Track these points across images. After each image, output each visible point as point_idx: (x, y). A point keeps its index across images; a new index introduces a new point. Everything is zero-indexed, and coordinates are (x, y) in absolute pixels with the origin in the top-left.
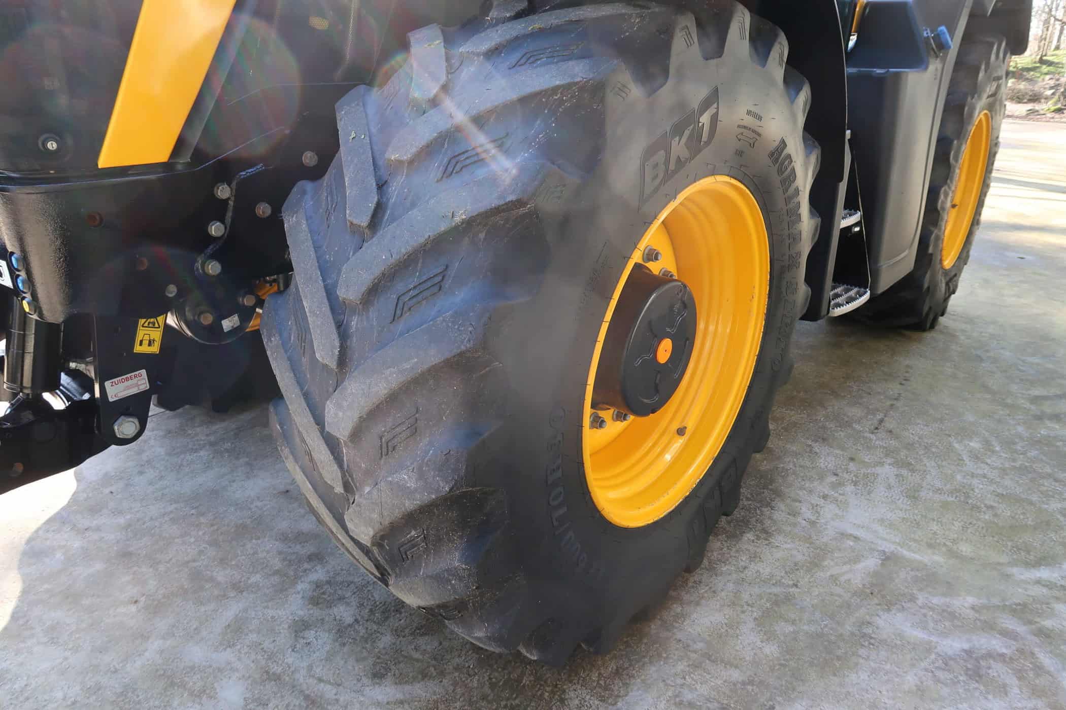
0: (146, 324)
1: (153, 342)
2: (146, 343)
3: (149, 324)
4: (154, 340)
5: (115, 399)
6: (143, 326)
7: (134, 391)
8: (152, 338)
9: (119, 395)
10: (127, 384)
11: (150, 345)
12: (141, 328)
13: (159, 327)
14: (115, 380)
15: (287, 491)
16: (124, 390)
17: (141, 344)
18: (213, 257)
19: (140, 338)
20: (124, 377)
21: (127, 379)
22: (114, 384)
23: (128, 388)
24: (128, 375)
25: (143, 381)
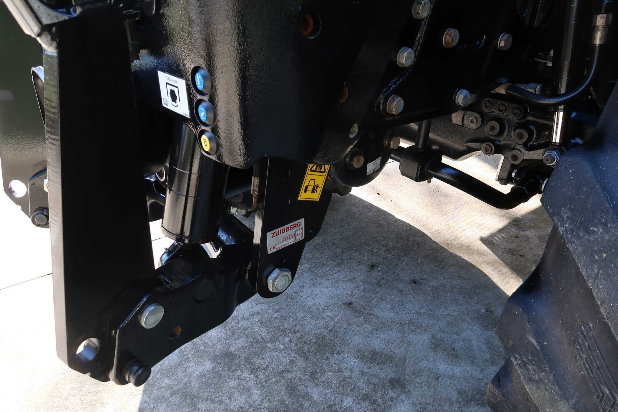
0: (314, 169)
1: (317, 188)
2: (310, 188)
3: (316, 169)
4: (317, 186)
5: (274, 251)
6: (311, 170)
7: (291, 241)
8: (316, 184)
9: (277, 247)
10: (286, 234)
11: (313, 192)
12: (310, 172)
13: (324, 172)
14: (277, 230)
15: (351, 303)
16: (283, 241)
17: (305, 191)
18: (398, 92)
19: (306, 184)
20: (285, 227)
21: (287, 230)
22: (275, 235)
23: (286, 239)
24: (289, 225)
25: (300, 231)
